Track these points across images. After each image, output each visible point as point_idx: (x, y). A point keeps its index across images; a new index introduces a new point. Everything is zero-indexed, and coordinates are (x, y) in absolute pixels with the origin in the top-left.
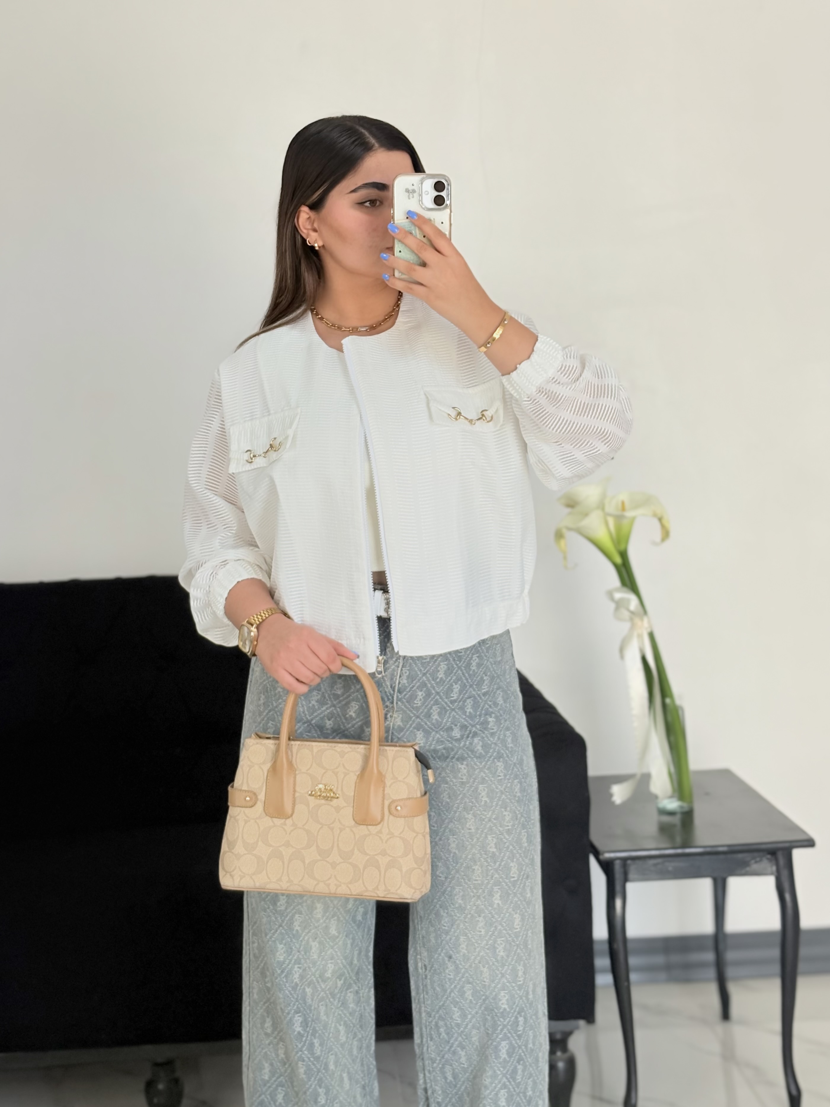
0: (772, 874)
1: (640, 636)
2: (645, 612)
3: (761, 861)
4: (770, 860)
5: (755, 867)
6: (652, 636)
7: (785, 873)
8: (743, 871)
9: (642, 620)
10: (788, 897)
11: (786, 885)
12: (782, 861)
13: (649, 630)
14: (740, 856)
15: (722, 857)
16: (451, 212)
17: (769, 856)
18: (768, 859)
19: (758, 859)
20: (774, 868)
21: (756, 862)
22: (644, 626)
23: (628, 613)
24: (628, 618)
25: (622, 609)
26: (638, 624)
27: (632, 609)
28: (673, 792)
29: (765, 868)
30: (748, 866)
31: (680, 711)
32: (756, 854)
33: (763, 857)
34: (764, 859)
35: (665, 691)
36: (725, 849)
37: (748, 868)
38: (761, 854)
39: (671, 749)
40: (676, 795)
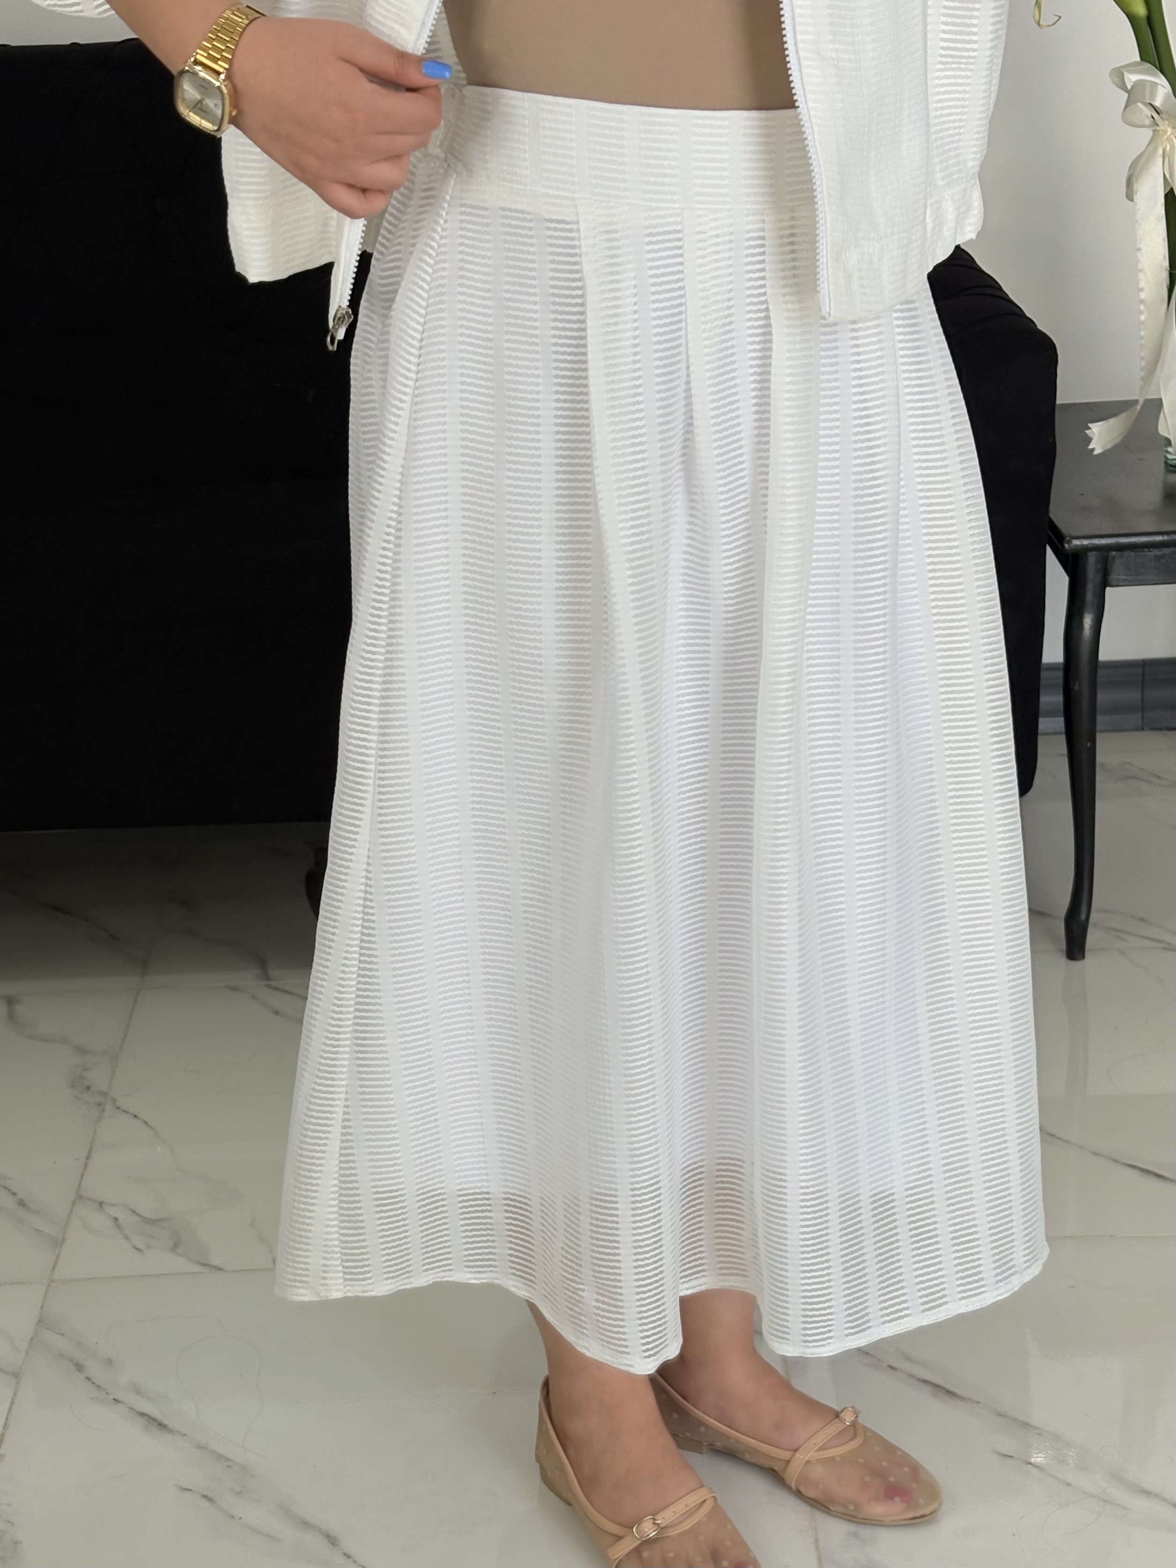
23: (1148, 112)
24: (1148, 122)
25: (1139, 104)
26: (1165, 132)
27: (1157, 103)
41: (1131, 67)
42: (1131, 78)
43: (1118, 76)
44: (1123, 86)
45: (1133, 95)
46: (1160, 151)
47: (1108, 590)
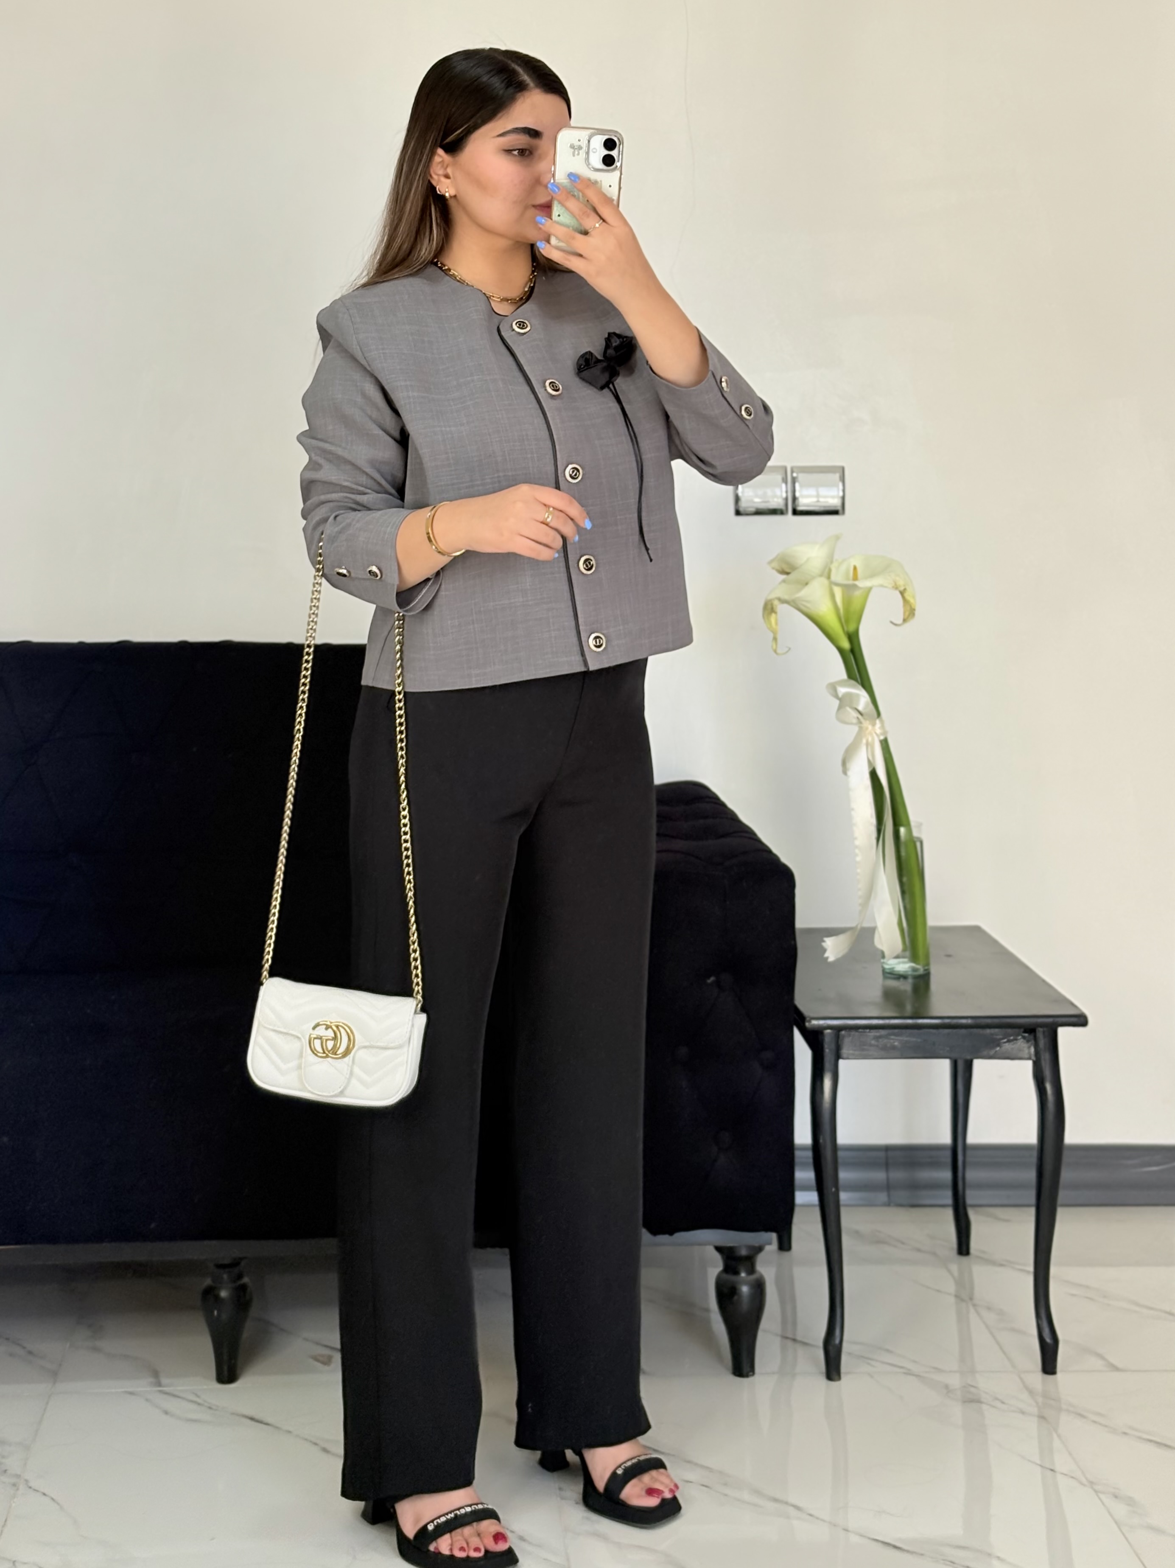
0: (1029, 1059)
1: (869, 745)
2: (879, 715)
3: (1016, 1040)
4: (1028, 1041)
5: (1007, 1047)
6: (885, 745)
7: (1046, 1057)
8: (992, 1052)
9: (874, 725)
10: (1049, 1087)
11: (1047, 1073)
12: (1042, 1042)
13: (882, 738)
14: (988, 1031)
15: (963, 1031)
16: (621, 174)
17: (1026, 1035)
18: (1024, 1038)
19: (1012, 1038)
20: (1032, 1050)
21: (1009, 1041)
22: (874, 732)
23: (855, 714)
24: (855, 721)
25: (848, 709)
26: (867, 728)
27: (860, 708)
28: (904, 950)
29: (1020, 1050)
30: (999, 1045)
31: (918, 844)
32: (1009, 1031)
33: (1018, 1035)
34: (1020, 1037)
35: (899, 818)
36: (969, 1021)
37: (998, 1049)
38: (1017, 1030)
39: (903, 892)
40: (908, 953)
41: (841, 683)
42: (842, 690)
43: (833, 688)
44: (836, 696)
45: (844, 702)
46: (864, 741)
47: (842, 1063)
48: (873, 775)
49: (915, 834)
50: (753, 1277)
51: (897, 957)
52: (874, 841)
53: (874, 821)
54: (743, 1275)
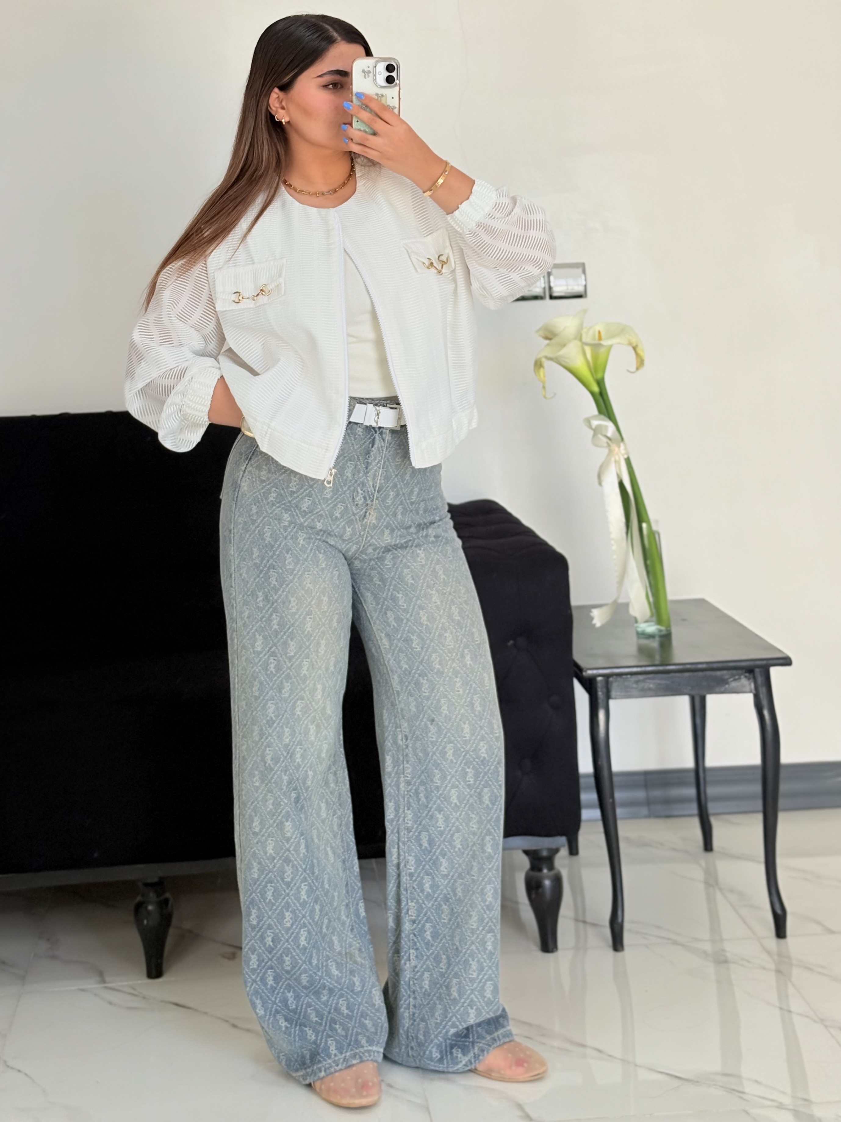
0: (751, 692)
1: (617, 462)
2: (622, 439)
3: (740, 679)
4: (749, 679)
5: (734, 684)
6: (628, 461)
7: (763, 691)
8: (723, 689)
9: (619, 447)
10: (766, 713)
11: (765, 702)
12: (760, 679)
13: (626, 457)
14: (719, 673)
15: (700, 674)
17: (747, 674)
18: (746, 677)
19: (737, 677)
20: (753, 686)
21: (735, 680)
22: (620, 452)
23: (606, 440)
24: (606, 444)
25: (600, 436)
26: (614, 450)
27: (609, 435)
28: (652, 616)
29: (743, 686)
30: (727, 683)
31: (657, 536)
32: (734, 672)
33: (741, 674)
34: (742, 677)
35: (642, 517)
36: (704, 666)
37: (727, 686)
38: (740, 672)
39: (648, 572)
40: (654, 619)
41: (594, 417)
42: (595, 423)
43: (588, 421)
44: (590, 427)
45: (597, 431)
46: (613, 460)
48: (621, 485)
49: (654, 528)
50: (552, 873)
51: (647, 621)
52: (624, 535)
53: (623, 519)
54: (545, 871)
